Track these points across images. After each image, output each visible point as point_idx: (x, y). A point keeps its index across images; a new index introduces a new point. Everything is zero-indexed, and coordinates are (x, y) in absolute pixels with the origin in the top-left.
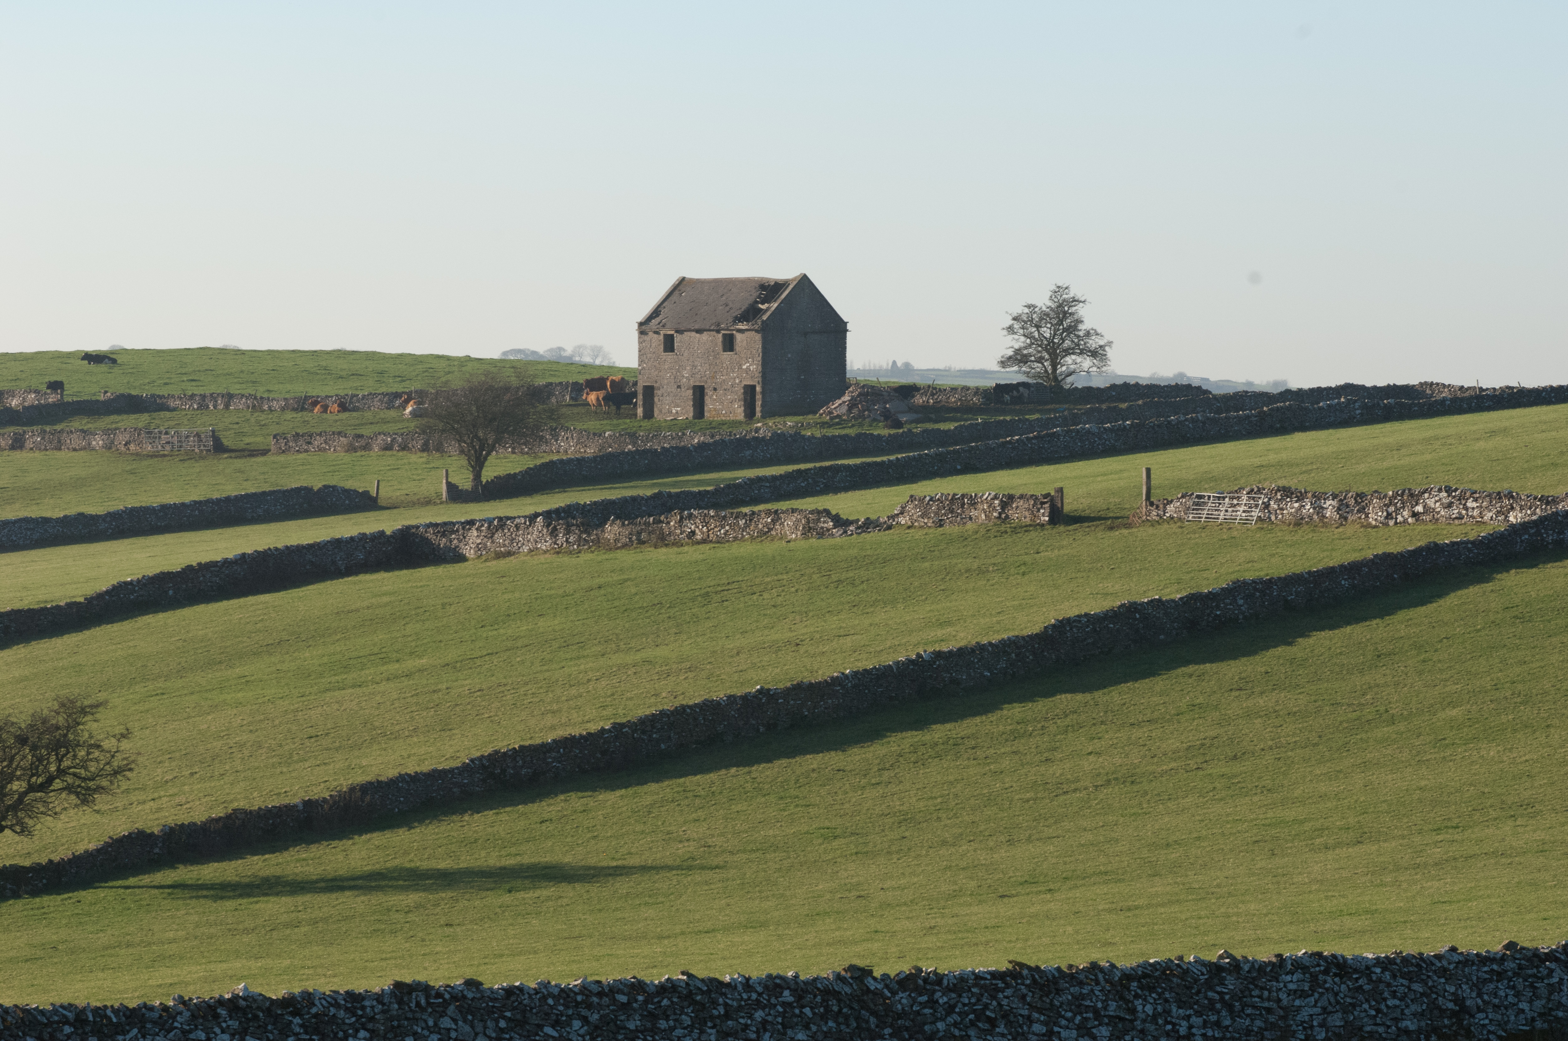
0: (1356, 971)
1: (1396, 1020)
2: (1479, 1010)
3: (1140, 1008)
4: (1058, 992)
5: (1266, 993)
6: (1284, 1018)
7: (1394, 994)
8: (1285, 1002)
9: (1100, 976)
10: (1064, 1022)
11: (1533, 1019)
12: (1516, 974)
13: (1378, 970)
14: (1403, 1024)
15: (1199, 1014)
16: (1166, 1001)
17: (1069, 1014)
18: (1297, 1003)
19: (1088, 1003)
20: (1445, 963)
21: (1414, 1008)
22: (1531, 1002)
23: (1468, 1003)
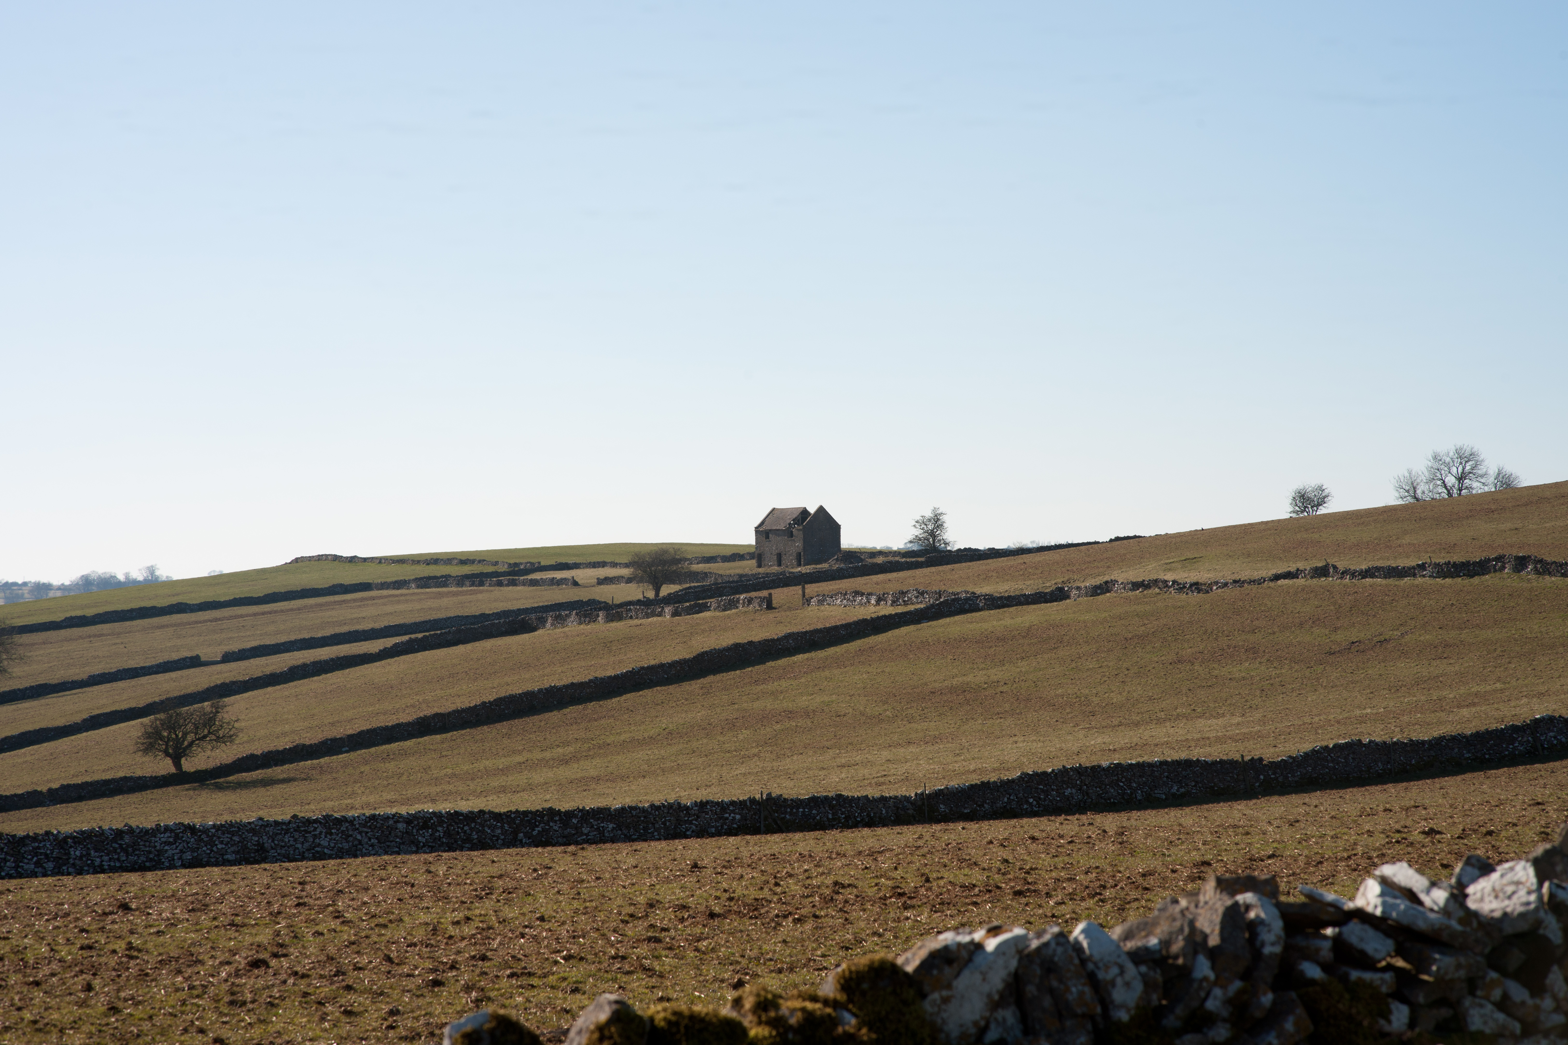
0: (200, 831)
1: (223, 855)
2: (272, 848)
3: (72, 853)
4: (24, 845)
5: (147, 844)
6: (158, 855)
7: (222, 843)
8: (158, 848)
9: (51, 837)
10: (26, 861)
11: (304, 852)
12: (295, 831)
13: (213, 831)
14: (226, 857)
15: (108, 855)
16: (88, 849)
17: (29, 857)
18: (166, 848)
19: (42, 851)
20: (253, 826)
21: (232, 849)
22: (303, 843)
23: (266, 845)
